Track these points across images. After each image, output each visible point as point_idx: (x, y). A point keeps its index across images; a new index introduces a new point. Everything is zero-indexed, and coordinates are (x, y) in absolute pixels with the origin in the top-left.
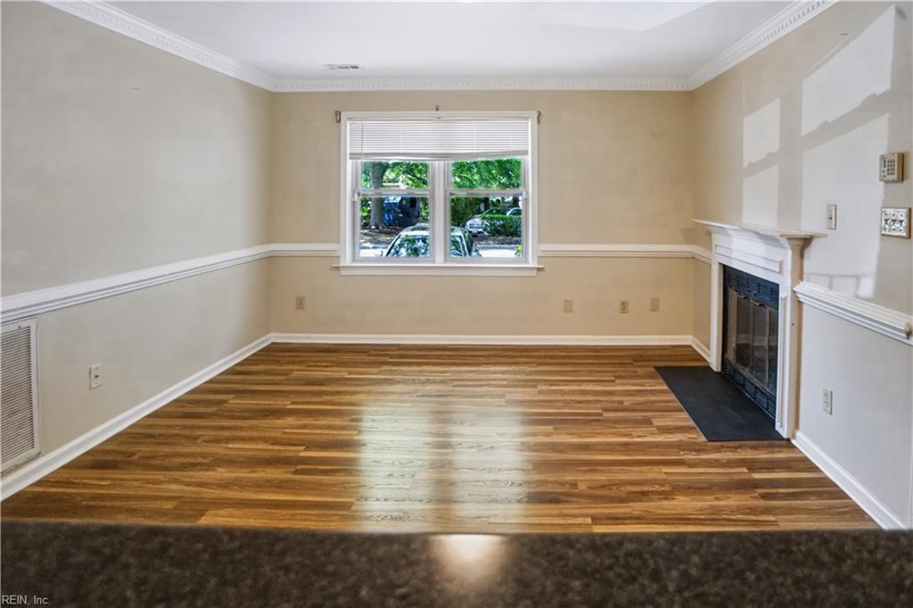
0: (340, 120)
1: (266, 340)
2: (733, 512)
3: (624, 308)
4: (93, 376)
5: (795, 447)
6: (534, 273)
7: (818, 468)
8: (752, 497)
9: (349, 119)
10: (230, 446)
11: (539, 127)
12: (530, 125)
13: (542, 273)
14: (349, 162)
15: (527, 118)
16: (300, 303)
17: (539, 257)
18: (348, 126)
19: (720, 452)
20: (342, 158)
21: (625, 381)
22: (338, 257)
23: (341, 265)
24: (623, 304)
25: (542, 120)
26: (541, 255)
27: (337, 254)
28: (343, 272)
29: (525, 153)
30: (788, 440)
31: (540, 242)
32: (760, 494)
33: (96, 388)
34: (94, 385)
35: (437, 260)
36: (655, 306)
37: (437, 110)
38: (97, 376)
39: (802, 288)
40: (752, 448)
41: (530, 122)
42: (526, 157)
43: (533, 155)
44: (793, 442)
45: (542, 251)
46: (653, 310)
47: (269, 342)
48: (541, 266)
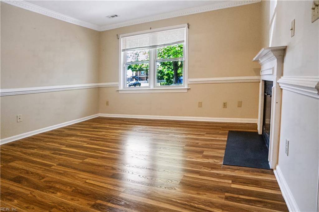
0: (119, 38)
1: (98, 115)
2: (199, 203)
3: (225, 106)
4: (18, 118)
5: (274, 174)
6: (186, 91)
7: (279, 188)
8: (219, 197)
9: (122, 37)
10: (47, 143)
11: (189, 31)
12: (185, 29)
13: (189, 91)
14: (122, 53)
15: (184, 27)
16: (107, 103)
17: (188, 84)
18: (122, 40)
19: (225, 171)
20: (120, 51)
21: (211, 135)
22: (118, 87)
23: (119, 89)
24: (225, 104)
25: (190, 27)
26: (189, 83)
27: (118, 86)
28: (120, 92)
29: (183, 41)
30: (272, 170)
31: (188, 78)
32: (226, 196)
33: (19, 122)
34: (18, 121)
35: (151, 87)
36: (240, 105)
37: (151, 29)
38: (20, 118)
39: (281, 80)
40: (245, 171)
41: (185, 28)
42: (184, 43)
43: (186, 42)
44: (275, 171)
45: (190, 82)
46: (239, 106)
47: (98, 116)
48: (189, 88)
